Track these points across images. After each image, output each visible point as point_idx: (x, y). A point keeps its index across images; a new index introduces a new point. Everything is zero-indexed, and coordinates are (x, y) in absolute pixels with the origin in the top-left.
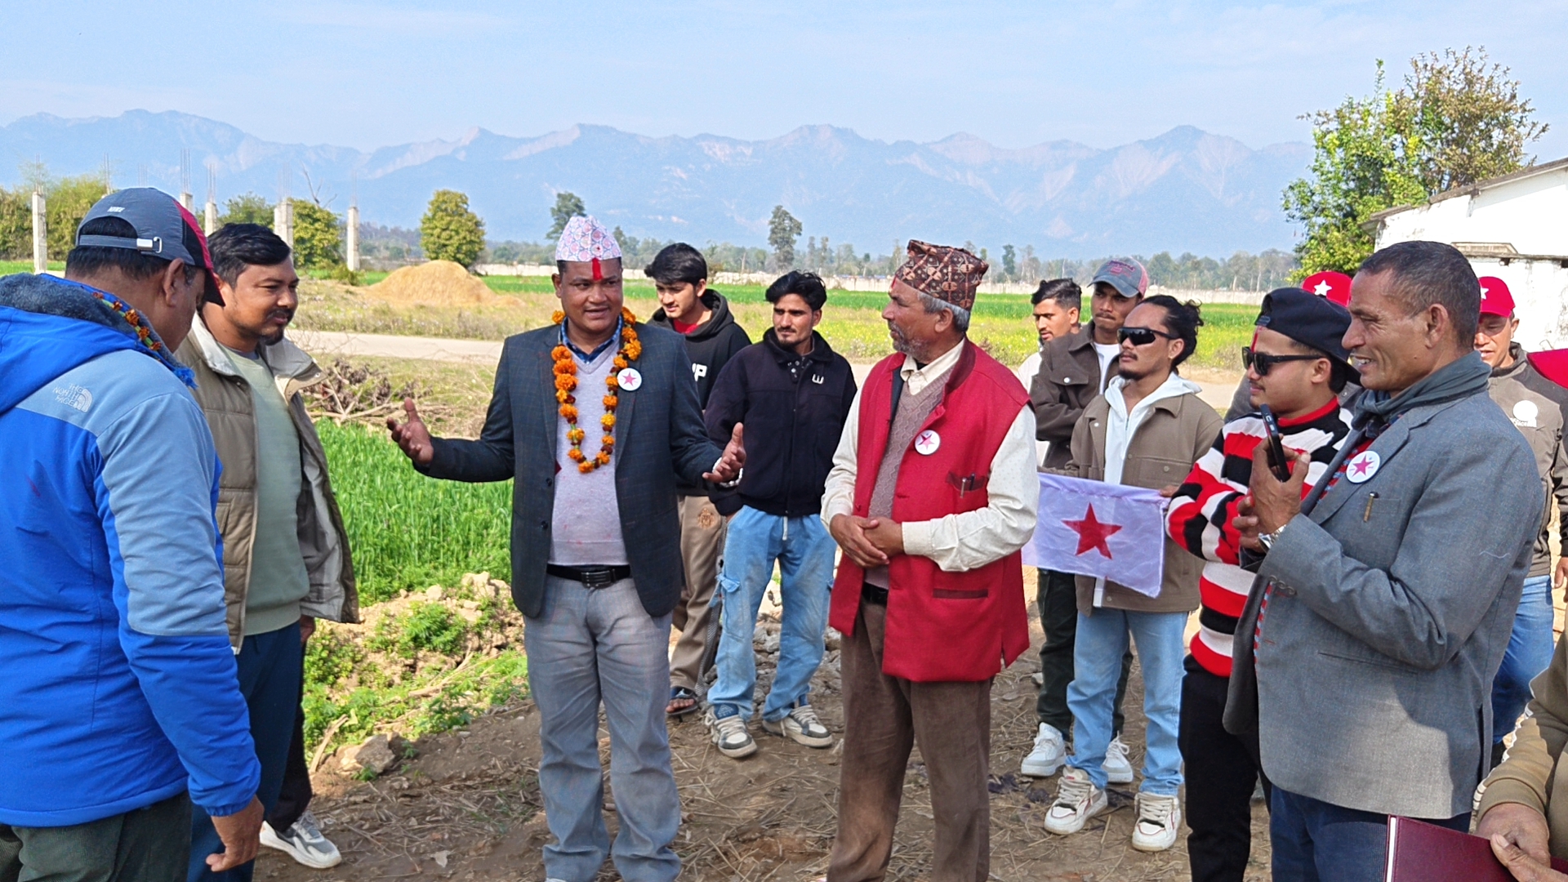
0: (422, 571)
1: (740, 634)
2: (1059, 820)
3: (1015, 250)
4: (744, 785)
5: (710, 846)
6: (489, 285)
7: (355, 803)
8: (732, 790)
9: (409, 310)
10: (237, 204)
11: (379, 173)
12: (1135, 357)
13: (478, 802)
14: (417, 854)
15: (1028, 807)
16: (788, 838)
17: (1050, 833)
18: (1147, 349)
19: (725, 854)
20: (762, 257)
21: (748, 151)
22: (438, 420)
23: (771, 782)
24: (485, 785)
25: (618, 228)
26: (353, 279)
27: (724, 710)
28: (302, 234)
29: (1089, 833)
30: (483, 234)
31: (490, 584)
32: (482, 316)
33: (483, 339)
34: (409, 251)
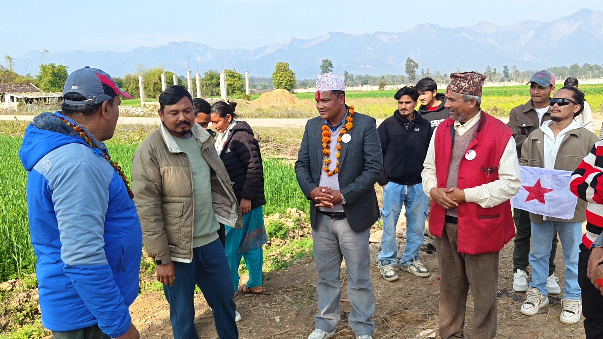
0: (272, 208)
1: (390, 232)
2: (527, 309)
3: (509, 68)
4: (394, 292)
5: (380, 317)
6: (297, 97)
7: (247, 297)
8: (389, 294)
9: (268, 108)
10: (207, 73)
11: (257, 58)
12: (560, 111)
13: (291, 297)
14: (268, 317)
15: (513, 303)
16: (411, 314)
17: (523, 314)
18: (565, 108)
19: (386, 320)
20: (402, 78)
21: (396, 37)
22: (279, 150)
23: (405, 291)
24: (294, 291)
25: (346, 71)
26: (248, 98)
27: (385, 262)
28: (230, 83)
29: (540, 315)
30: (295, 77)
31: (297, 212)
32: (295, 109)
33: (295, 118)
34: (269, 86)
